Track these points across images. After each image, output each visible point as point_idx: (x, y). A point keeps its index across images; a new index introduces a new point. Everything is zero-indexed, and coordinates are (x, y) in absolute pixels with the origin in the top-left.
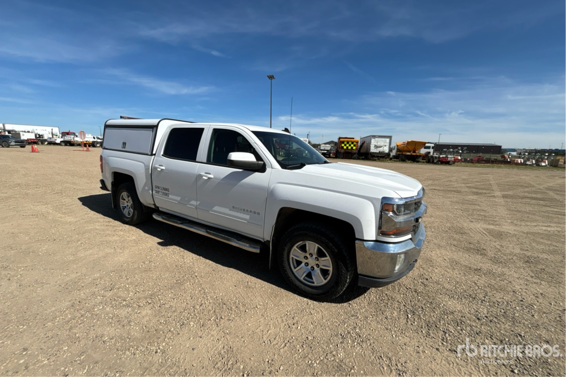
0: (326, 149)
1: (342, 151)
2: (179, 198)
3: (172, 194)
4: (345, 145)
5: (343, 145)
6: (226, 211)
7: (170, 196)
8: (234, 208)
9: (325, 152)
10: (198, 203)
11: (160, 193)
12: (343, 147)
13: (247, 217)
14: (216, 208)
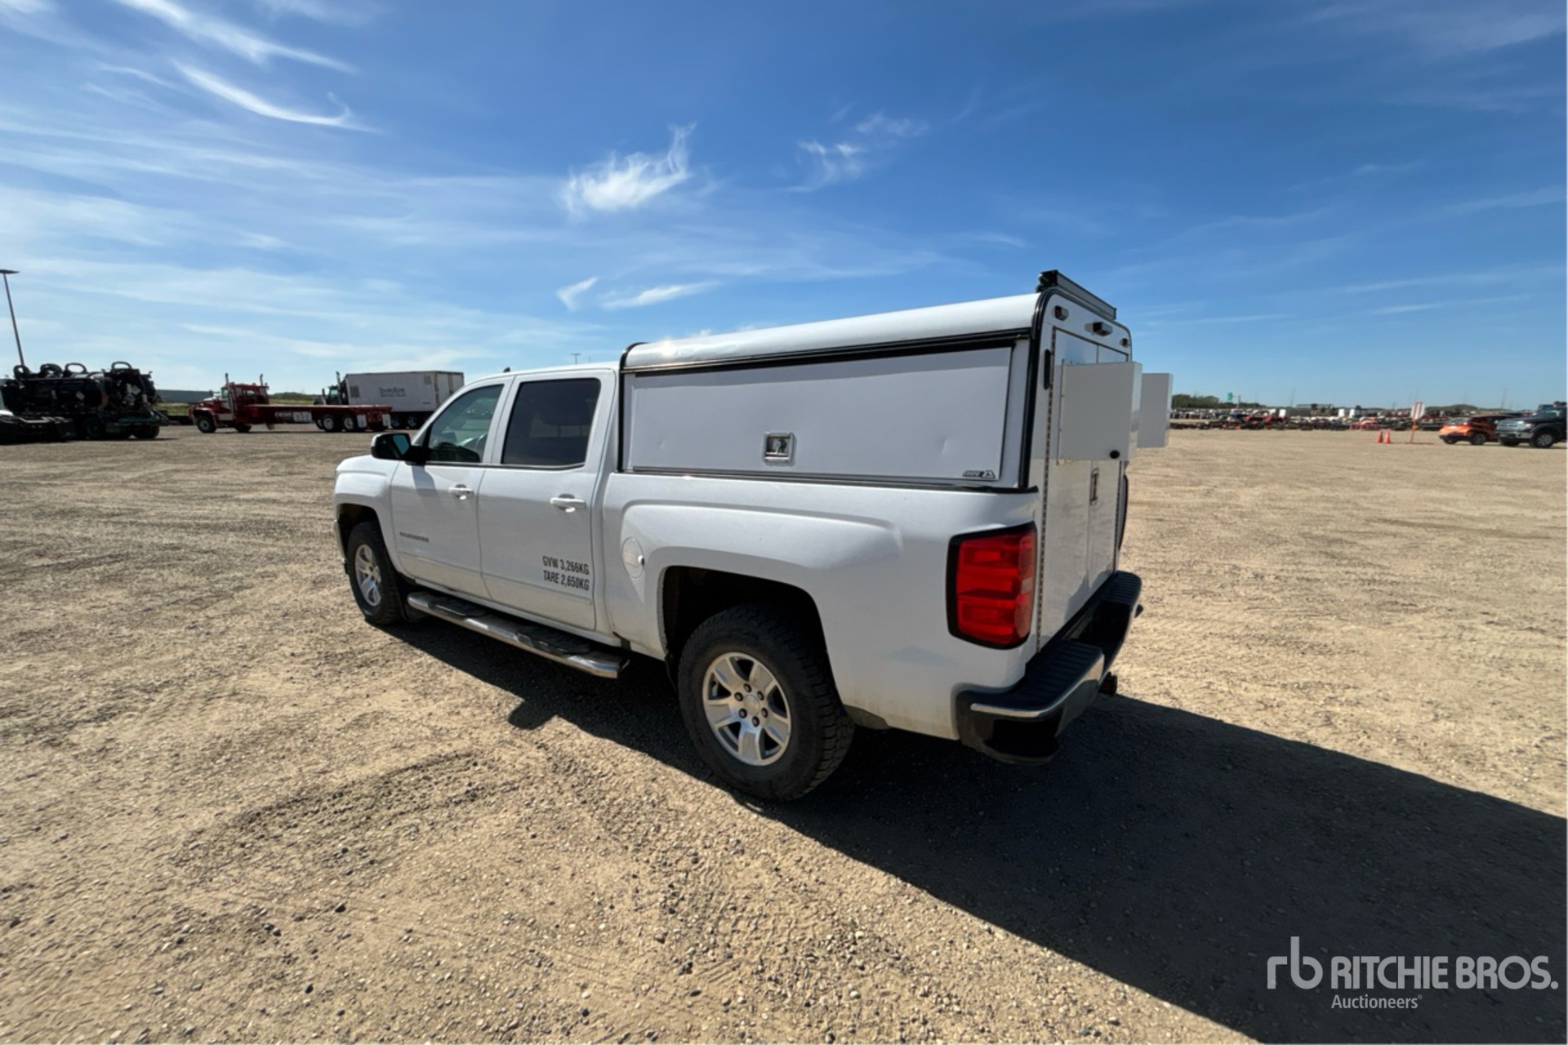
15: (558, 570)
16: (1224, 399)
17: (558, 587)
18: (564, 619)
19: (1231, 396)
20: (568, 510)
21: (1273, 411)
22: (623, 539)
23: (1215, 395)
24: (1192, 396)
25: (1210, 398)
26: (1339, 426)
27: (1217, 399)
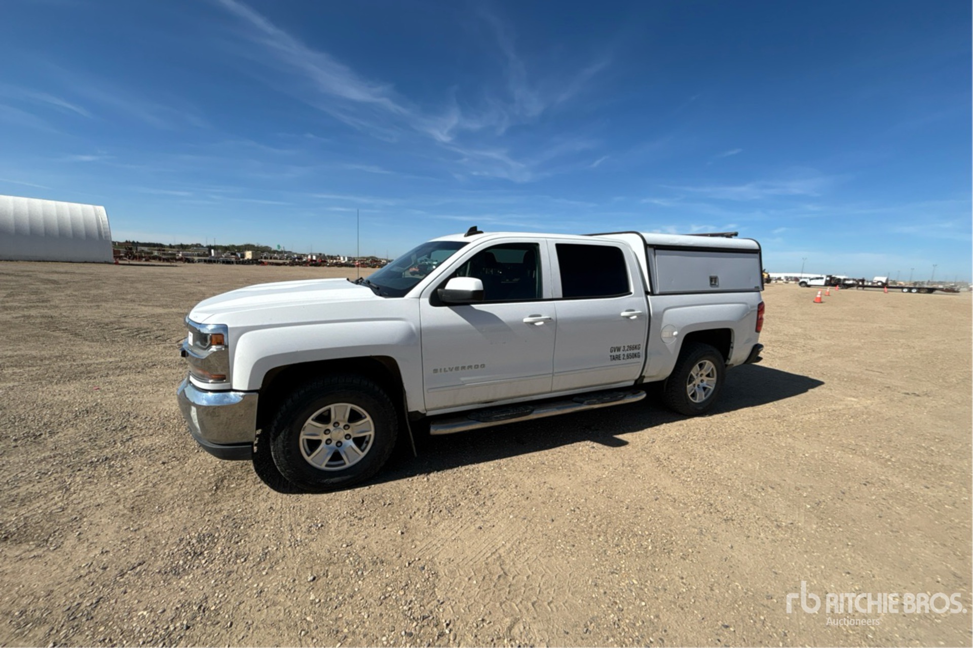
15: (621, 353)
16: (274, 248)
17: (622, 361)
18: (603, 382)
19: (279, 246)
20: (632, 318)
21: (309, 257)
22: (663, 327)
23: (269, 246)
24: (256, 245)
25: (267, 247)
26: (342, 265)
27: (271, 248)
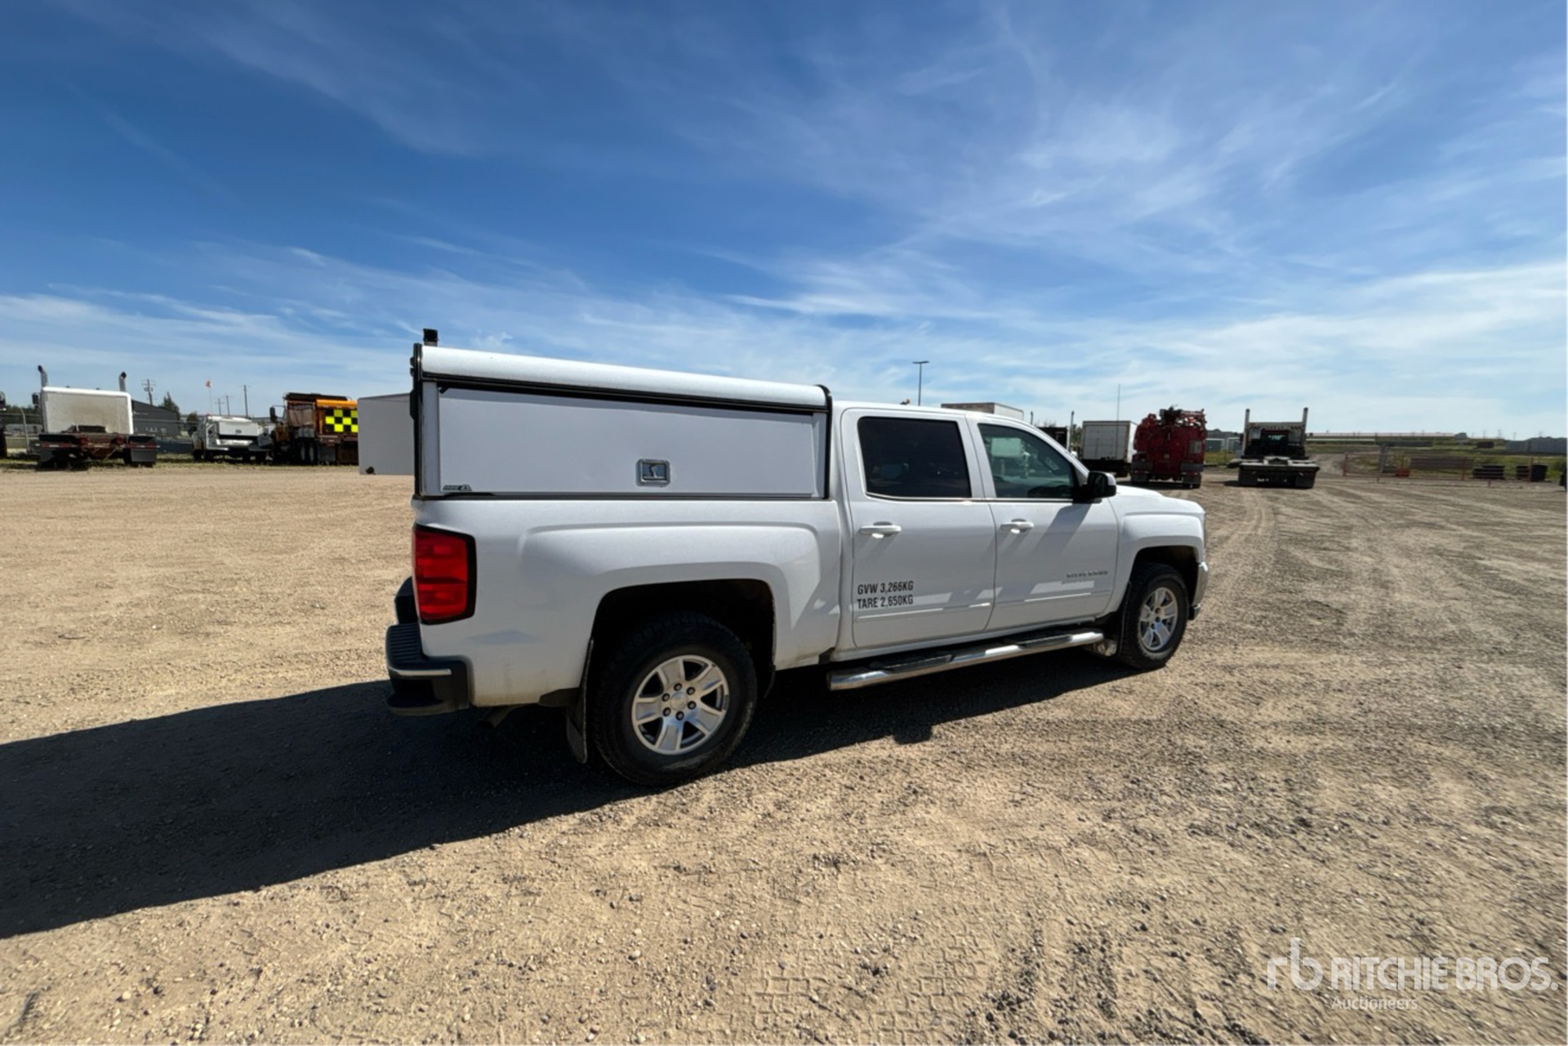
0: (243, 433)
1: (332, 439)
2: (945, 598)
3: (925, 592)
4: (339, 421)
5: (330, 420)
6: (1057, 586)
7: (917, 600)
8: (1070, 578)
9: (245, 443)
10: (998, 590)
11: (879, 603)
12: (331, 427)
13: (1090, 584)
14: (1039, 588)
